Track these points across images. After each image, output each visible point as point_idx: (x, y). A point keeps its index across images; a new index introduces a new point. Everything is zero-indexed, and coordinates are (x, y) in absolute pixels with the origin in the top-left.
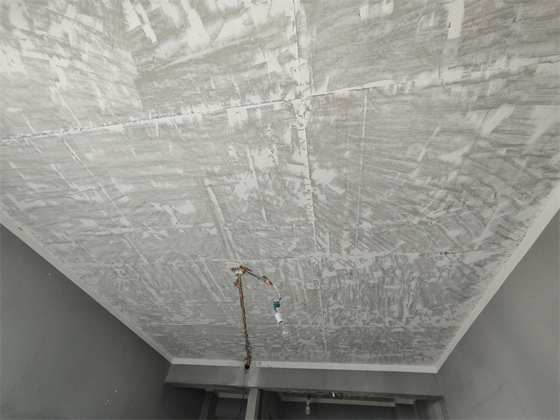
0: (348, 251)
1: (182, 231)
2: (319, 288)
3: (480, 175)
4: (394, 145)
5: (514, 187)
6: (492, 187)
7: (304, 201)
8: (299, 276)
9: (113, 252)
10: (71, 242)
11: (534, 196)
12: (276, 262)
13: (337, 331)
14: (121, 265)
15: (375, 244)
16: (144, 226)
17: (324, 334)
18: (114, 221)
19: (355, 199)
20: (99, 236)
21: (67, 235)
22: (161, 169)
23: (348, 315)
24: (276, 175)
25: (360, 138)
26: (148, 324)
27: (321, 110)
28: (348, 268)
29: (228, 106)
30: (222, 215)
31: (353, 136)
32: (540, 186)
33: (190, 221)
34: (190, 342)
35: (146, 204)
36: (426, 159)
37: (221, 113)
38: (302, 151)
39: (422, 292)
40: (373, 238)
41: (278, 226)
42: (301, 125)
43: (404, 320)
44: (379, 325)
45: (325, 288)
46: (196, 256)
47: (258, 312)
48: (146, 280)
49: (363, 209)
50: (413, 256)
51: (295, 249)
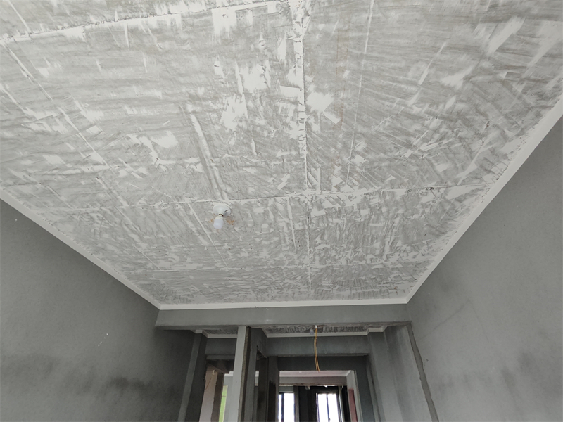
0: (338, 188)
1: (163, 168)
2: (307, 227)
3: (477, 102)
4: (397, 65)
5: (506, 116)
6: (486, 116)
7: (297, 132)
8: (287, 217)
9: (87, 194)
10: (35, 183)
11: (522, 126)
12: (265, 202)
13: (321, 270)
14: (97, 209)
15: (366, 180)
16: (120, 162)
17: (309, 273)
18: (84, 157)
19: (350, 129)
20: (68, 175)
21: (30, 175)
22: (135, 91)
23: (334, 254)
24: (268, 100)
25: (361, 55)
26: (133, 273)
27: (322, 15)
28: (337, 206)
29: (212, 6)
30: (207, 148)
31: (354, 51)
32: (531, 115)
33: (172, 156)
34: (178, 289)
35: (121, 136)
36: (427, 83)
37: (205, 15)
38: (297, 69)
39: (404, 228)
40: (364, 173)
41: (268, 161)
42: (298, 35)
43: (384, 257)
44: (361, 263)
45: (313, 228)
46: (180, 197)
47: (246, 255)
48: (127, 225)
49: (357, 141)
50: (400, 192)
51: (285, 187)
